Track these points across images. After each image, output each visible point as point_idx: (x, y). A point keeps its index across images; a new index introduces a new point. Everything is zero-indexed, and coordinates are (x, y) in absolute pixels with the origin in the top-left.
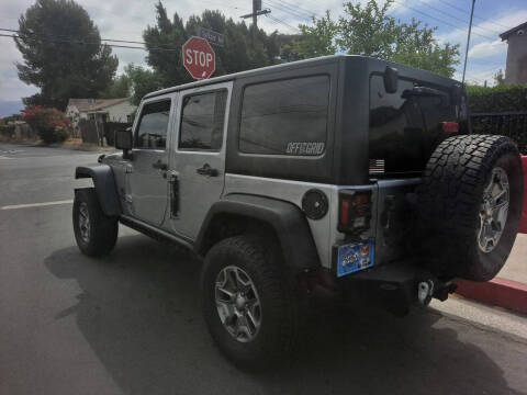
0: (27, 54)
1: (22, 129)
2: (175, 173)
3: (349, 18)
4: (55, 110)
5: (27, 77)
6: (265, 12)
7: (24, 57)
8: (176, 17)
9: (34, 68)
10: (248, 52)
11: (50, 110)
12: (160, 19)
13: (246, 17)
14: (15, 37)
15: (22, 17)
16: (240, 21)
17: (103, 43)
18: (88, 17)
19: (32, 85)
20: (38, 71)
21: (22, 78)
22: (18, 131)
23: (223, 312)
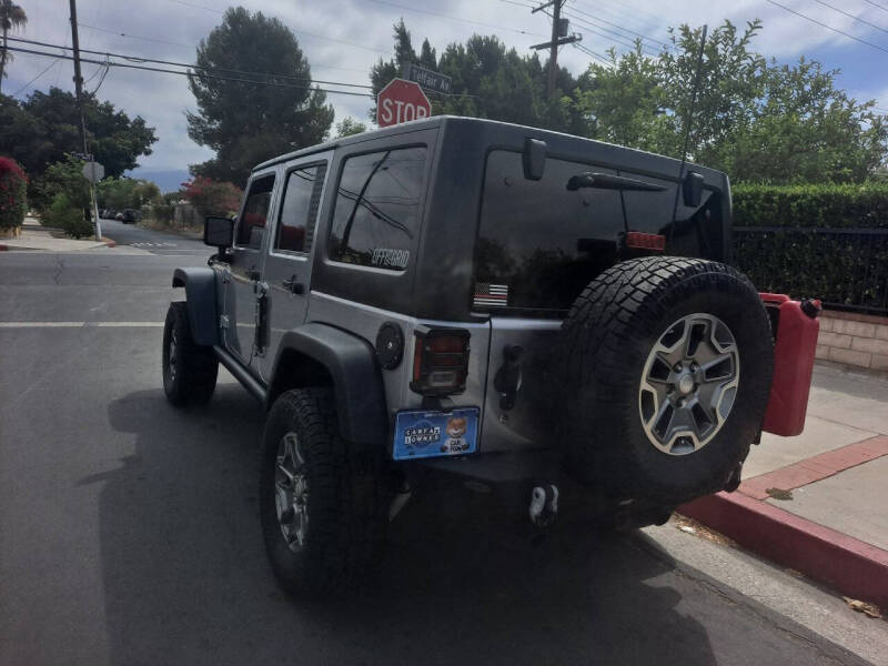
0: (204, 100)
1: (183, 212)
2: (266, 285)
3: (678, 53)
4: (230, 186)
5: (201, 135)
6: (572, 40)
7: (199, 103)
8: (426, 46)
9: (210, 121)
10: (535, 106)
11: (223, 185)
12: (399, 49)
13: (540, 47)
14: (190, 75)
15: (202, 45)
16: (531, 54)
17: (314, 85)
18: (296, 45)
19: (206, 147)
20: (216, 125)
21: (194, 135)
22: (177, 214)
23: (282, 502)
